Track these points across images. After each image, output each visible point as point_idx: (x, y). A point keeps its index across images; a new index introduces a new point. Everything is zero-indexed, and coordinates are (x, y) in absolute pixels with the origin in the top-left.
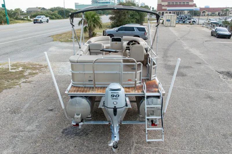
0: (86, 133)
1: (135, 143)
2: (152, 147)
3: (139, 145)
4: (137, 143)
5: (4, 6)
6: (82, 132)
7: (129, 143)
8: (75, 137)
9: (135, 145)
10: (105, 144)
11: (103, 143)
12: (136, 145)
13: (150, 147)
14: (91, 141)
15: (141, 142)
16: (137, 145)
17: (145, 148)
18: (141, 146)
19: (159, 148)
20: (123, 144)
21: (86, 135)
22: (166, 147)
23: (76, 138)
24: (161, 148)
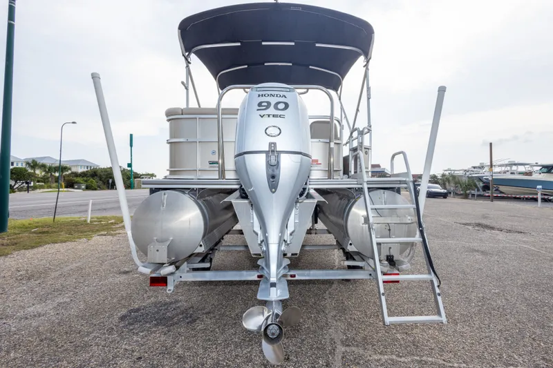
0: (191, 317)
1: (339, 343)
2: (401, 357)
3: (353, 349)
4: (345, 343)
5: (130, 165)
6: (181, 316)
7: (321, 343)
8: (154, 329)
9: (341, 349)
10: (241, 348)
11: (236, 347)
12: (343, 349)
13: (394, 357)
14: (197, 341)
15: (359, 338)
16: (348, 349)
17: (378, 361)
18: (361, 352)
19: (424, 358)
20: (300, 348)
21: (188, 323)
22: (446, 356)
23: (155, 332)
24: (431, 359)
